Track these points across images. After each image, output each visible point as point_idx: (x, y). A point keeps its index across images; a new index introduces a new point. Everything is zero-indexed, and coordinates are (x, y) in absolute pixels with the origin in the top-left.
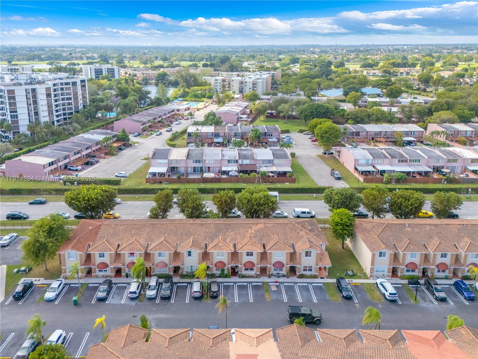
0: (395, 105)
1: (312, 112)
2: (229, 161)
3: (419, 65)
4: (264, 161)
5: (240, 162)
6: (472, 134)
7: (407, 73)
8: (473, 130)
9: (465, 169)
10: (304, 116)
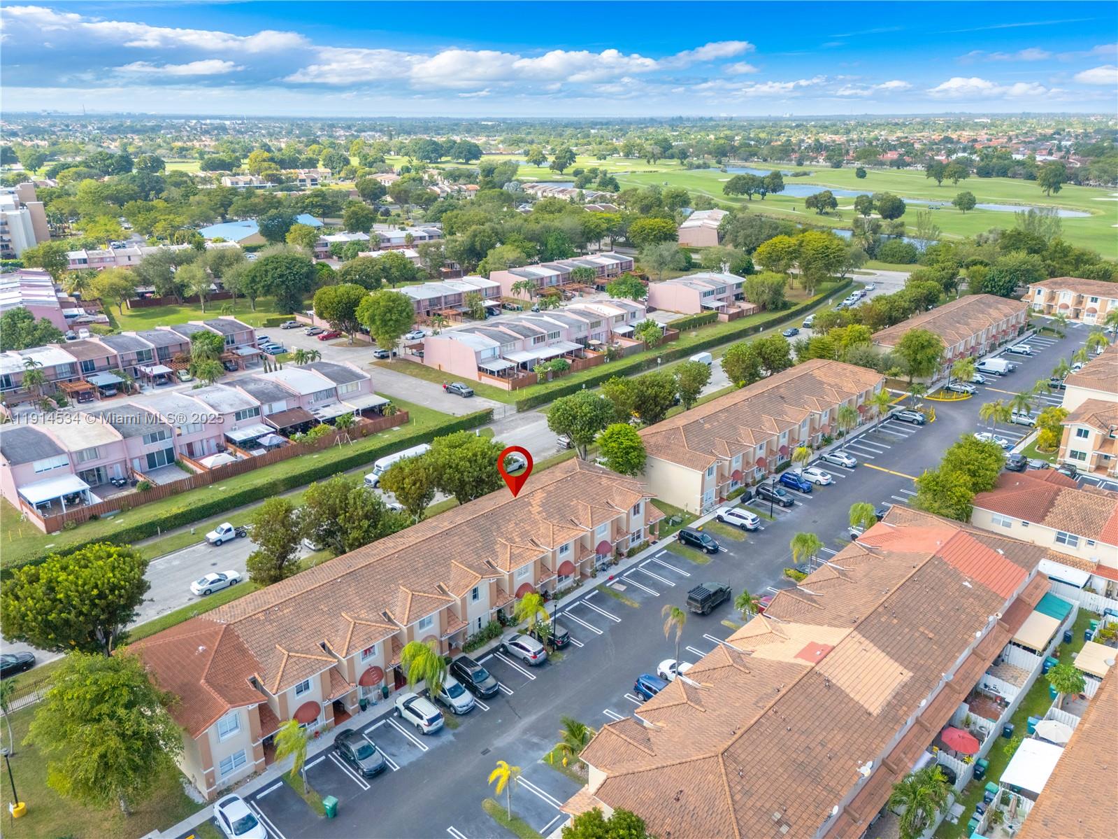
0: (383, 245)
1: (281, 276)
2: (238, 416)
3: (321, 163)
4: (317, 395)
5: (266, 410)
6: (558, 281)
7: (312, 180)
8: (559, 273)
9: (612, 336)
10: (263, 287)
